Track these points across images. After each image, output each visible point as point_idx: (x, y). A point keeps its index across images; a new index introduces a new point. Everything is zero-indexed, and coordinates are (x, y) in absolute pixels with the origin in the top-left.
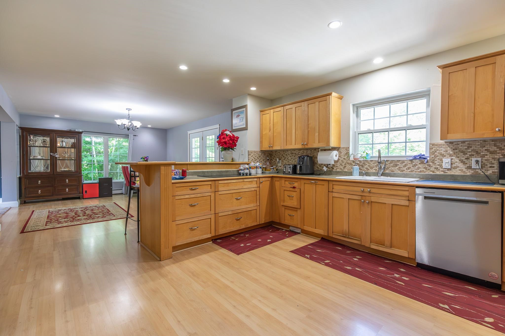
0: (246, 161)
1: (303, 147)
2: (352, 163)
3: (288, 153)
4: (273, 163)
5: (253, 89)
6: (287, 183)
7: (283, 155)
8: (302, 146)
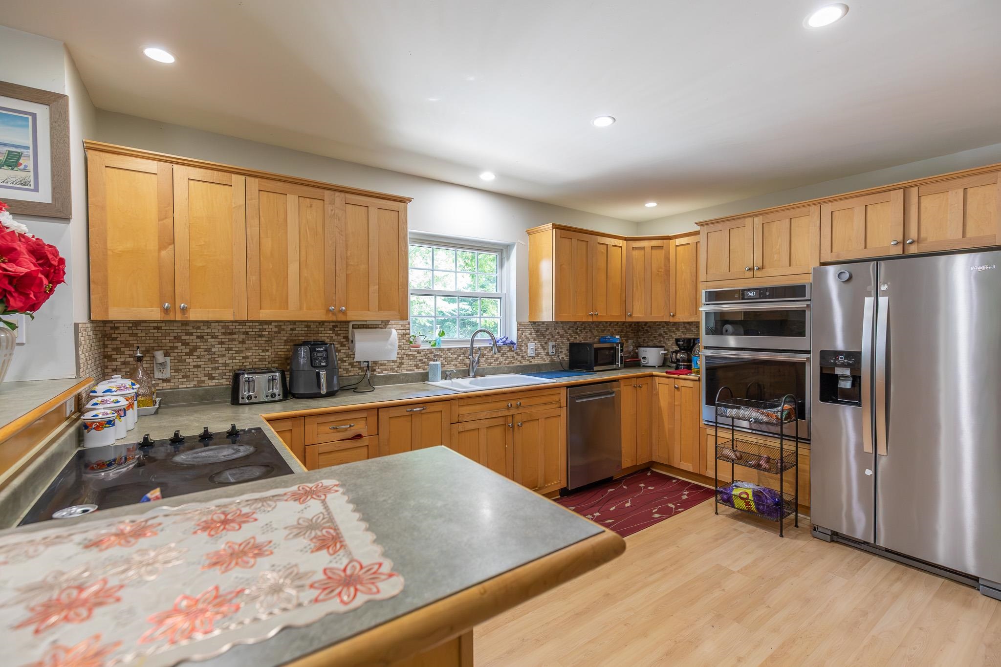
2: (416, 355)
6: (324, 429)
7: (183, 338)
8: (327, 314)
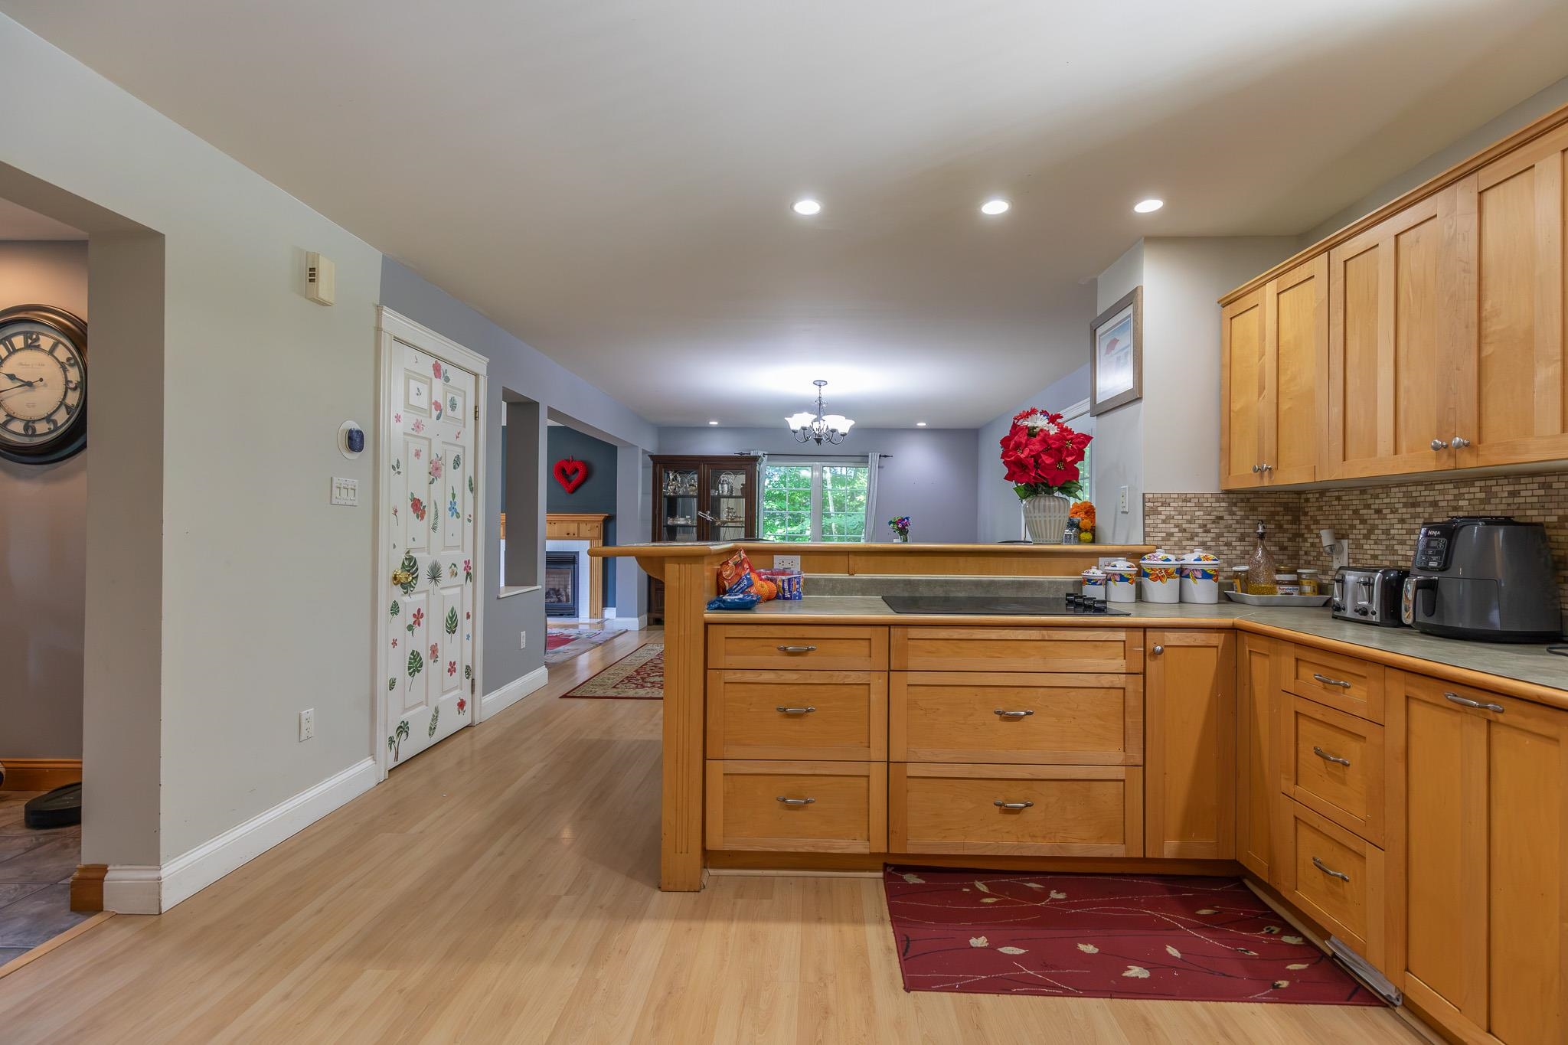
0: (1136, 541)
1: (1446, 464)
3: (1385, 501)
4: (1306, 553)
5: (1149, 206)
6: (1308, 674)
7: (1361, 512)
8: (1438, 458)
